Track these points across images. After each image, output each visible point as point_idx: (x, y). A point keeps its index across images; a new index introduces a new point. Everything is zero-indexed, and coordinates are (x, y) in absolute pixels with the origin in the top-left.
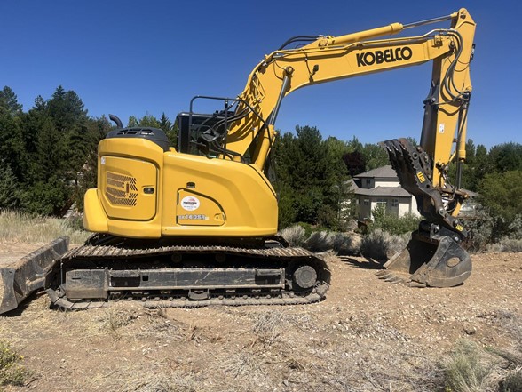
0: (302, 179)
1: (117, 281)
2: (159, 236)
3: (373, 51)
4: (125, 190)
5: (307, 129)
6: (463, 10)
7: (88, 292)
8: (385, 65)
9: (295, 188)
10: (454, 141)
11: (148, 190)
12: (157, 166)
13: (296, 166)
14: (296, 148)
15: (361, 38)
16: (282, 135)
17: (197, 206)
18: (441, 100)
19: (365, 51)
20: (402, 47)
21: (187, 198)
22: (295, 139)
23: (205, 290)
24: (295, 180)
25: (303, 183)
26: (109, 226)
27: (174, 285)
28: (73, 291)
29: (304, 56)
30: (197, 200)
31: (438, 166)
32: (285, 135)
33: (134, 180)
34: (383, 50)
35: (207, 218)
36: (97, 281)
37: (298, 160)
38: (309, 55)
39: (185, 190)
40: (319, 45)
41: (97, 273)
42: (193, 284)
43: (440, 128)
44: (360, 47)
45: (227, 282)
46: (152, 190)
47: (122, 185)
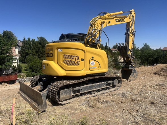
0: (41, 55)
1: (74, 92)
2: (86, 75)
3: (118, 18)
4: (75, 60)
5: (41, 38)
6: (133, 10)
7: (66, 97)
8: (121, 23)
9: (39, 58)
10: (132, 43)
11: (82, 60)
12: (84, 52)
13: (39, 50)
14: (38, 44)
15: (116, 15)
16: (31, 39)
17: (94, 64)
18: (130, 33)
19: (117, 18)
20: (123, 18)
21: (92, 62)
22: (37, 41)
23: (95, 90)
24: (39, 55)
25: (42, 56)
26: (66, 73)
27: (88, 90)
28: (62, 98)
29: (105, 18)
30: (94, 62)
31: (130, 50)
32: (32, 40)
33: (78, 57)
34: (120, 18)
35: (96, 68)
36: (69, 93)
37: (40, 48)
38: (107, 18)
39: (91, 59)
40: (108, 15)
41: (69, 90)
42: (93, 89)
43: (130, 40)
44: (116, 17)
45: (100, 87)
46: (83, 60)
47: (73, 59)
